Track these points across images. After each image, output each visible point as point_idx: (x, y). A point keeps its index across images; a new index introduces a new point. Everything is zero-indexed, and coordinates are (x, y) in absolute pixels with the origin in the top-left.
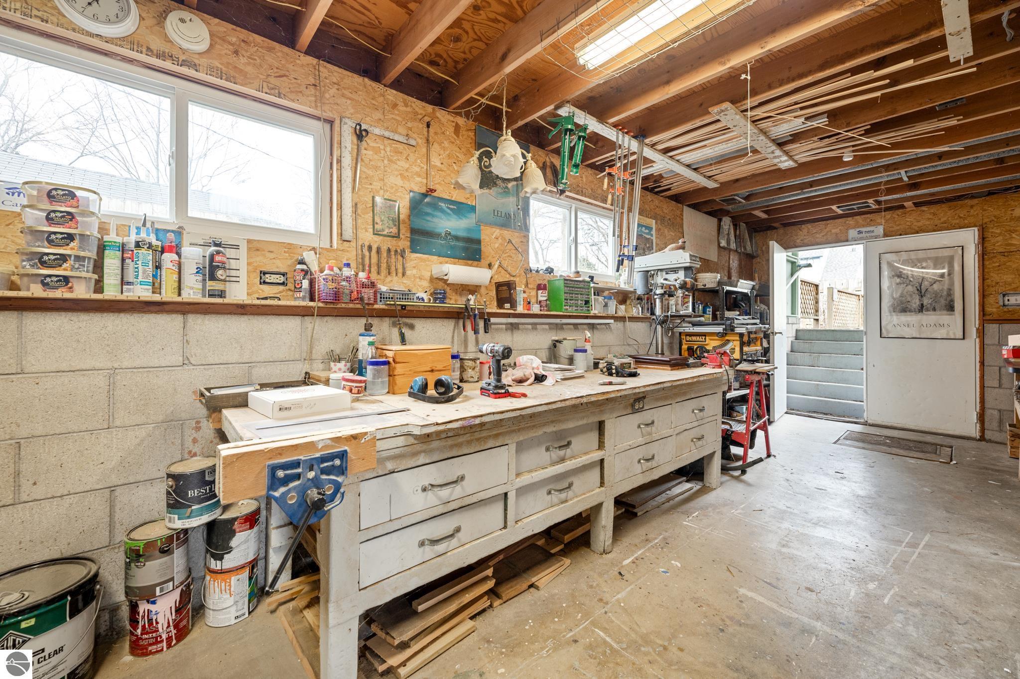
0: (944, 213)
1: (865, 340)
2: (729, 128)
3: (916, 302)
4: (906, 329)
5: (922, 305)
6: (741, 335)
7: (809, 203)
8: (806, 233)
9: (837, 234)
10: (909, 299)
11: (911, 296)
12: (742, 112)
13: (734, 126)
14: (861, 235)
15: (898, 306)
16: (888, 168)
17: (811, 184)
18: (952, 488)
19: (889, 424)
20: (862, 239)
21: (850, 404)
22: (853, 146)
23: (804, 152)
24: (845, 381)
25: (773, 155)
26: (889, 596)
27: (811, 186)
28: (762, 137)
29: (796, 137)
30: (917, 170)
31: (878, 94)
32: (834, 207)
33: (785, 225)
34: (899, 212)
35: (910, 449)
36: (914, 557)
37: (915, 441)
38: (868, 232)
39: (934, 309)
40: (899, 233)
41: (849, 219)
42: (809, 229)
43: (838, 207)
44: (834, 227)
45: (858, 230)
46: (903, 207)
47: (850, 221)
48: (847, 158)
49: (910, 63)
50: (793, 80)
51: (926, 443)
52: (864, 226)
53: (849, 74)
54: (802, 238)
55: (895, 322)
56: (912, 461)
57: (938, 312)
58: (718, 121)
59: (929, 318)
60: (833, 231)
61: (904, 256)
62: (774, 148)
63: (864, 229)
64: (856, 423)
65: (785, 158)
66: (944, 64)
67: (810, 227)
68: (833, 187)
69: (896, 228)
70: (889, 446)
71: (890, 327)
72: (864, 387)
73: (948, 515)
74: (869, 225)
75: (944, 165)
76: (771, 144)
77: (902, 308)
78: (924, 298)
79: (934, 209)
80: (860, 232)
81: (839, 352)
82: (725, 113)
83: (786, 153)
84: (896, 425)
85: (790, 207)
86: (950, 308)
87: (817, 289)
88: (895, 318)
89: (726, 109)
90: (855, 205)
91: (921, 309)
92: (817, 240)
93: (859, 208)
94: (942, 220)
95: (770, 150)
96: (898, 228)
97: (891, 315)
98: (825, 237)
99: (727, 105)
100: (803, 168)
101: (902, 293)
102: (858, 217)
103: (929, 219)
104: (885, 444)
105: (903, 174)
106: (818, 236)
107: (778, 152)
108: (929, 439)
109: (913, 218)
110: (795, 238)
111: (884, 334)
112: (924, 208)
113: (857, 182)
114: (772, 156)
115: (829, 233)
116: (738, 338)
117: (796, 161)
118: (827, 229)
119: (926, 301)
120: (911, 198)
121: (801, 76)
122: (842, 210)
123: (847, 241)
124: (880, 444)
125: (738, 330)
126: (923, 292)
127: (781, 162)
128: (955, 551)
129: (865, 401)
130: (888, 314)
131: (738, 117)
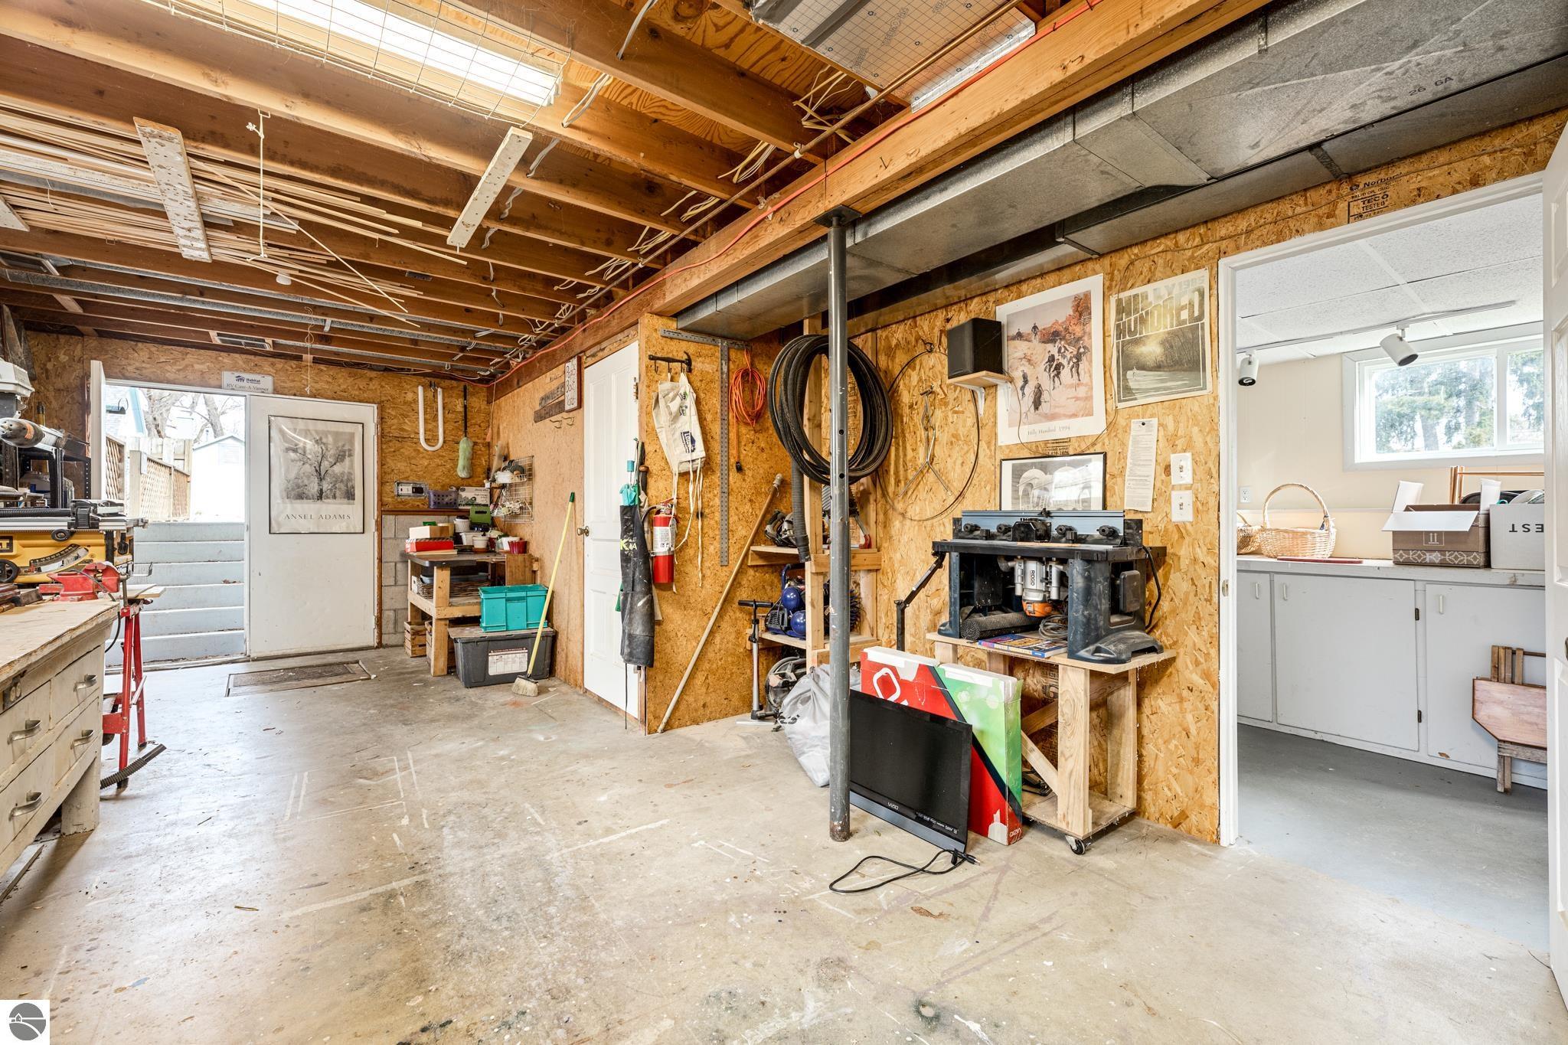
0: (343, 379)
1: (246, 538)
2: (147, 163)
3: (314, 488)
4: (302, 521)
5: (321, 490)
6: (109, 535)
7: (183, 316)
8: (145, 359)
9: (203, 373)
10: (306, 482)
11: (308, 477)
12: (188, 154)
13: (160, 166)
14: (240, 384)
15: (293, 489)
16: (316, 309)
17: (202, 292)
18: (392, 702)
19: (280, 653)
20: (242, 388)
21: (214, 636)
22: (300, 271)
23: (230, 249)
24: (202, 603)
25: (188, 233)
26: (425, 821)
27: (202, 294)
28: (192, 204)
29: (239, 227)
30: (343, 324)
31: (376, 236)
32: (213, 334)
33: (101, 334)
34: (294, 363)
35: (321, 676)
36: (415, 777)
37: (318, 666)
38: (252, 381)
39: (335, 497)
40: (294, 391)
41: (222, 354)
42: (151, 352)
43: (219, 335)
44: (198, 360)
45: (237, 374)
46: (299, 358)
47: (226, 359)
48: (283, 279)
49: (418, 224)
50: (292, 163)
51: (331, 665)
52: (245, 371)
53: (359, 199)
54: (138, 364)
55: (287, 510)
56: (335, 688)
57: (338, 500)
58: (139, 143)
59: (329, 507)
60: (197, 367)
61: (301, 424)
62: (199, 225)
63: (243, 375)
64: (233, 662)
65: (203, 245)
66: (441, 241)
67: (153, 349)
68: (234, 307)
69: (289, 384)
70: (298, 680)
71: (282, 518)
72: (246, 607)
73: (409, 727)
74: (251, 371)
75: (371, 328)
76: (198, 219)
77: (298, 494)
78: (324, 482)
79: (334, 371)
80: (239, 379)
81: (184, 559)
82: (164, 142)
83: (208, 238)
84: (288, 652)
85: (133, 309)
86: (350, 495)
87: (121, 452)
88: (289, 506)
89: (170, 140)
90: (244, 339)
91: (320, 496)
92: (167, 375)
93: (247, 344)
94: (343, 387)
95: (187, 224)
96: (292, 384)
97: (284, 502)
98: (181, 373)
99: (177, 135)
100: (217, 268)
101: (298, 474)
102: (237, 355)
103: (328, 382)
104: (290, 679)
105: (328, 323)
106: (168, 368)
107: (199, 233)
108: (331, 659)
109: (309, 377)
110: (124, 362)
111: (275, 529)
112: (322, 367)
113: (270, 312)
114: (182, 232)
115: (190, 369)
116: (103, 541)
117: (211, 255)
118: (186, 362)
119: (326, 486)
120: (313, 351)
121: (303, 165)
122: (222, 340)
123: (220, 387)
124: (286, 680)
125: (104, 526)
126: (323, 473)
127: (191, 247)
128: (437, 756)
129: (246, 627)
130: (279, 501)
131: (179, 159)
